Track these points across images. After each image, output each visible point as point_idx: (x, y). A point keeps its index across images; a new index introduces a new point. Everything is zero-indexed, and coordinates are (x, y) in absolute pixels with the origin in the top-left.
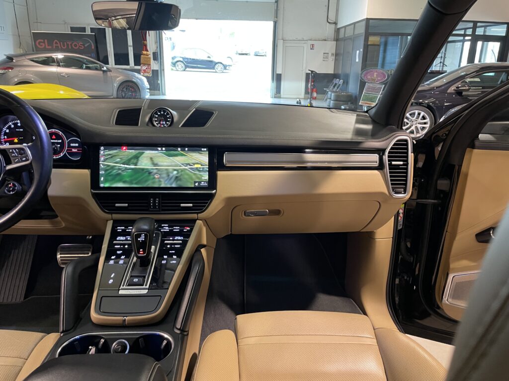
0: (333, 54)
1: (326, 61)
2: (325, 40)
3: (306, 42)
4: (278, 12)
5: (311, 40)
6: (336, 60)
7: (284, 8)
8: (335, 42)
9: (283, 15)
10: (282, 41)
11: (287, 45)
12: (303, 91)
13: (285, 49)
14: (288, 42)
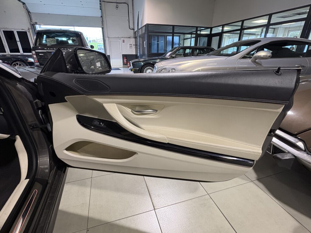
0: (134, 45)
1: (131, 48)
2: (130, 38)
3: (120, 38)
4: (103, 22)
5: (122, 38)
6: (136, 48)
8: (134, 39)
9: (106, 24)
11: (111, 40)
12: (122, 63)
13: (110, 42)
14: (111, 38)
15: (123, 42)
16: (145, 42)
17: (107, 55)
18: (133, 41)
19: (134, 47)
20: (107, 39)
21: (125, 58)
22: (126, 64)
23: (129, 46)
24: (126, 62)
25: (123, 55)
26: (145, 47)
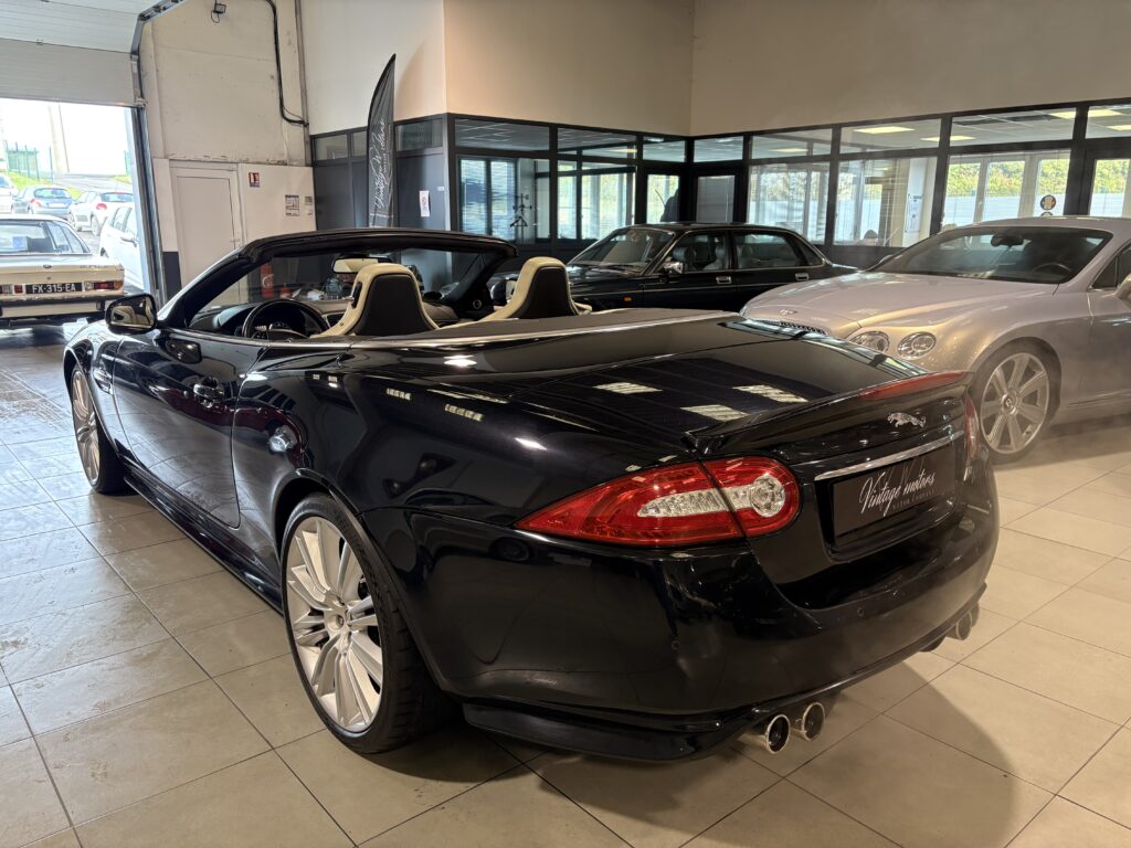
0: (308, 199)
1: (295, 215)
2: (285, 164)
3: (235, 166)
4: (145, 80)
5: (247, 162)
6: (318, 213)
7: (157, 71)
8: (310, 169)
9: (159, 92)
10: (166, 161)
11: (184, 172)
13: (178, 183)
14: (182, 164)
15: (252, 185)
16: (424, 195)
17: (166, 249)
18: (301, 181)
19: (307, 210)
20: (160, 167)
23: (281, 203)
26: (425, 213)
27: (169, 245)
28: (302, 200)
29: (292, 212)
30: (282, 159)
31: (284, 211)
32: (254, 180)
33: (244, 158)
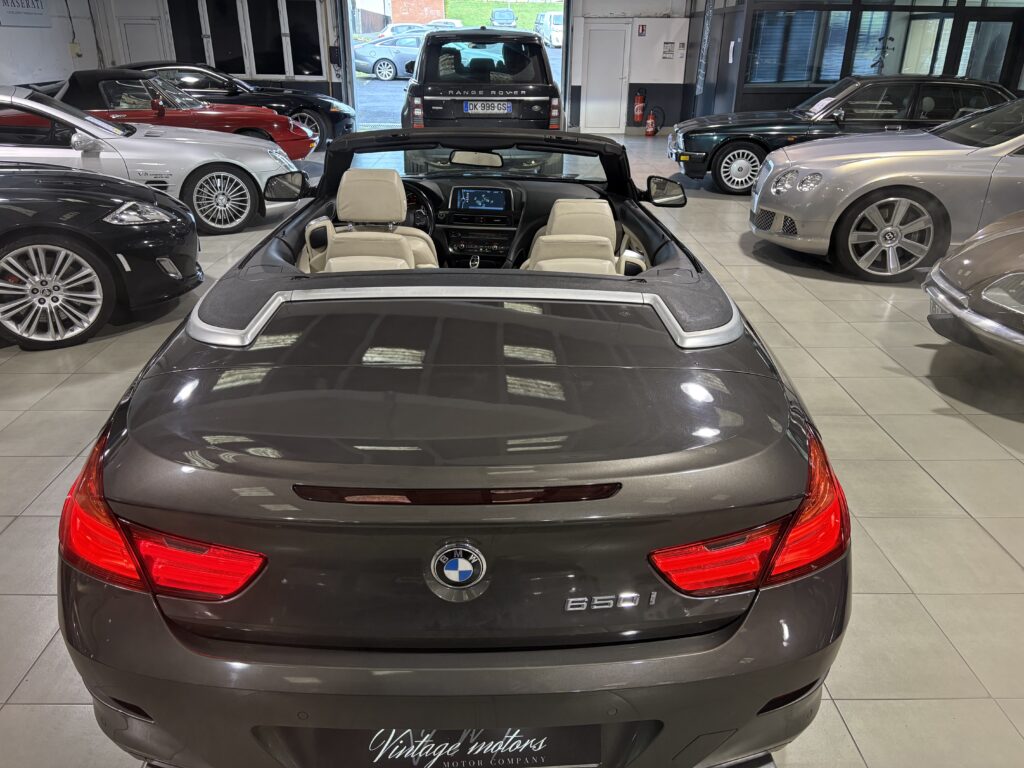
0: (682, 45)
1: (669, 58)
2: (668, 17)
3: (630, 20)
5: (639, 17)
6: (688, 56)
8: (688, 20)
10: (583, 19)
11: (593, 27)
12: (624, 119)
13: (588, 35)
14: (594, 20)
15: (640, 35)
16: (732, 43)
17: (573, 84)
18: (679, 29)
19: (680, 56)
20: (578, 23)
21: (639, 97)
22: (641, 123)
23: (660, 48)
24: (642, 116)
25: (632, 86)
26: (731, 61)
27: (576, 82)
28: (677, 45)
29: (668, 56)
30: (667, 12)
31: (661, 54)
32: (642, 31)
33: (638, 13)
